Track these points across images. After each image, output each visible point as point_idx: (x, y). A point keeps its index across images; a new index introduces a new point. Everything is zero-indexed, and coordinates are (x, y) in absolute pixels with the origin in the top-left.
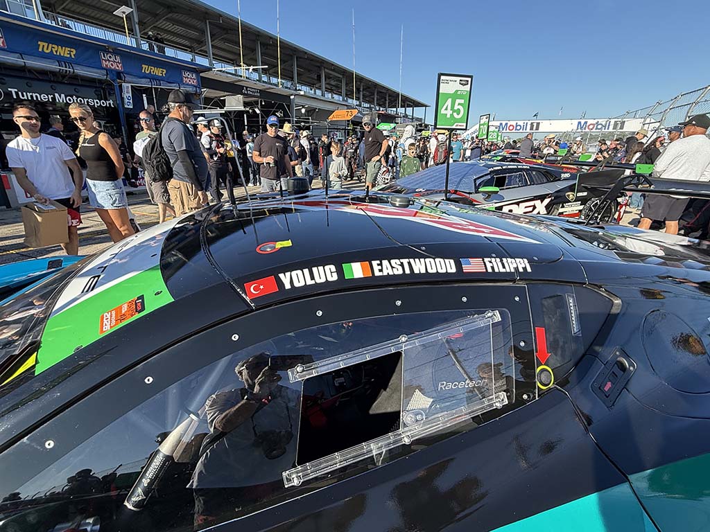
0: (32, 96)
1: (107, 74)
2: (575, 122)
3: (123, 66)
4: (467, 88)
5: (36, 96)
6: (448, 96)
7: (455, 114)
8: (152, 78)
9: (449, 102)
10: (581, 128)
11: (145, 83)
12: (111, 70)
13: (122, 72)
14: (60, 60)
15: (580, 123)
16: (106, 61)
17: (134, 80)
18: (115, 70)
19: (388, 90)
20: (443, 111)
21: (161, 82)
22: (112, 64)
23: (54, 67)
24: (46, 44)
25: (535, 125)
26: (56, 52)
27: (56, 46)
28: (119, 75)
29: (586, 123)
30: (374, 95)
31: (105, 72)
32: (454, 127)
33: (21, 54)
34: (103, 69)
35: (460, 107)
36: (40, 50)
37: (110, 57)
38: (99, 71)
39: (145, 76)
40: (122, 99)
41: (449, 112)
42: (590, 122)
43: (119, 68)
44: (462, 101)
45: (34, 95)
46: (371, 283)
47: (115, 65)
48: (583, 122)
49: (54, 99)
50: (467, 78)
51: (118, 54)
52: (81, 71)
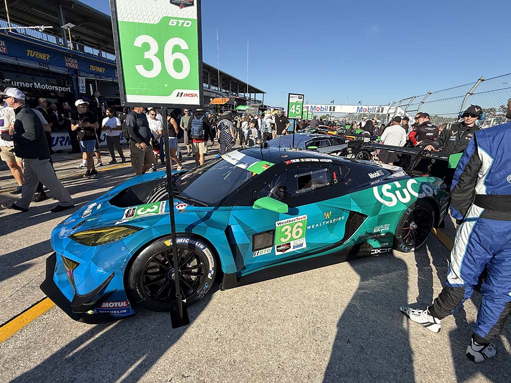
0: (19, 84)
1: (69, 71)
2: (356, 107)
3: (78, 66)
4: (302, 100)
5: (22, 84)
6: (294, 103)
7: (296, 112)
8: (97, 74)
9: (294, 107)
10: (360, 111)
11: (92, 77)
12: (72, 69)
13: (78, 70)
14: (40, 61)
15: (358, 108)
16: (68, 62)
17: (86, 75)
18: (73, 68)
19: (238, 81)
20: (291, 111)
21: (102, 76)
22: (72, 65)
23: (36, 66)
24: (32, 51)
25: (332, 108)
26: (38, 56)
27: (38, 53)
28: (76, 71)
29: (362, 108)
30: (229, 84)
31: (67, 70)
32: (296, 118)
33: (16, 58)
34: (66, 67)
35: (299, 109)
36: (28, 55)
37: (71, 60)
38: (64, 69)
39: (92, 73)
40: (78, 87)
41: (294, 111)
42: (364, 107)
43: (76, 67)
44: (299, 106)
45: (21, 83)
46: (305, 162)
47: (74, 65)
48: (360, 107)
49: (33, 85)
50: (301, 96)
51: (76, 58)
52: (52, 69)
